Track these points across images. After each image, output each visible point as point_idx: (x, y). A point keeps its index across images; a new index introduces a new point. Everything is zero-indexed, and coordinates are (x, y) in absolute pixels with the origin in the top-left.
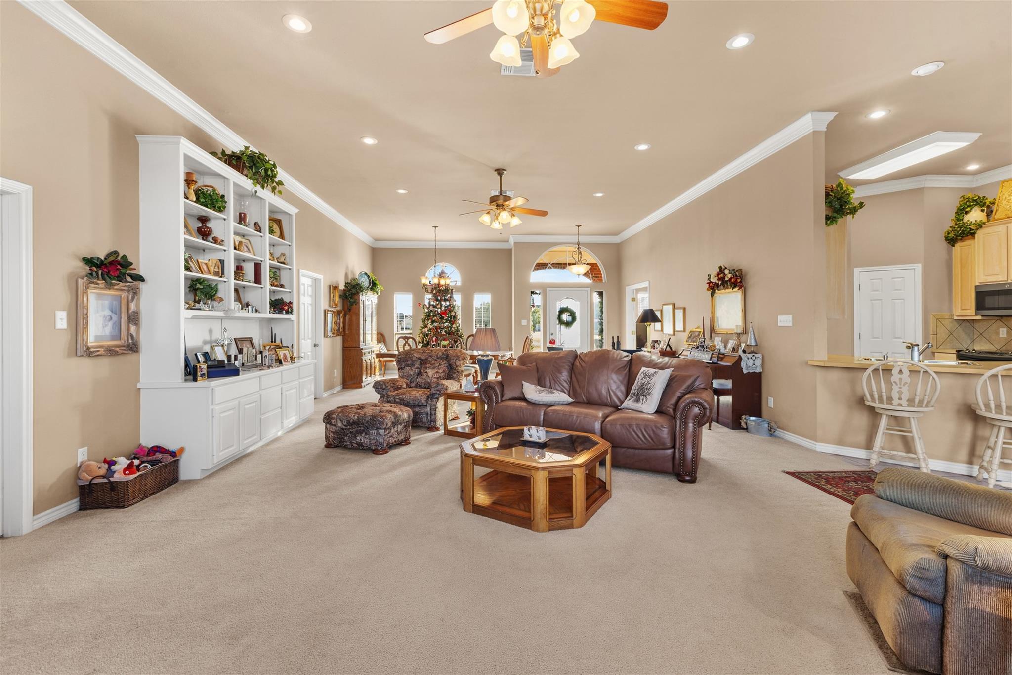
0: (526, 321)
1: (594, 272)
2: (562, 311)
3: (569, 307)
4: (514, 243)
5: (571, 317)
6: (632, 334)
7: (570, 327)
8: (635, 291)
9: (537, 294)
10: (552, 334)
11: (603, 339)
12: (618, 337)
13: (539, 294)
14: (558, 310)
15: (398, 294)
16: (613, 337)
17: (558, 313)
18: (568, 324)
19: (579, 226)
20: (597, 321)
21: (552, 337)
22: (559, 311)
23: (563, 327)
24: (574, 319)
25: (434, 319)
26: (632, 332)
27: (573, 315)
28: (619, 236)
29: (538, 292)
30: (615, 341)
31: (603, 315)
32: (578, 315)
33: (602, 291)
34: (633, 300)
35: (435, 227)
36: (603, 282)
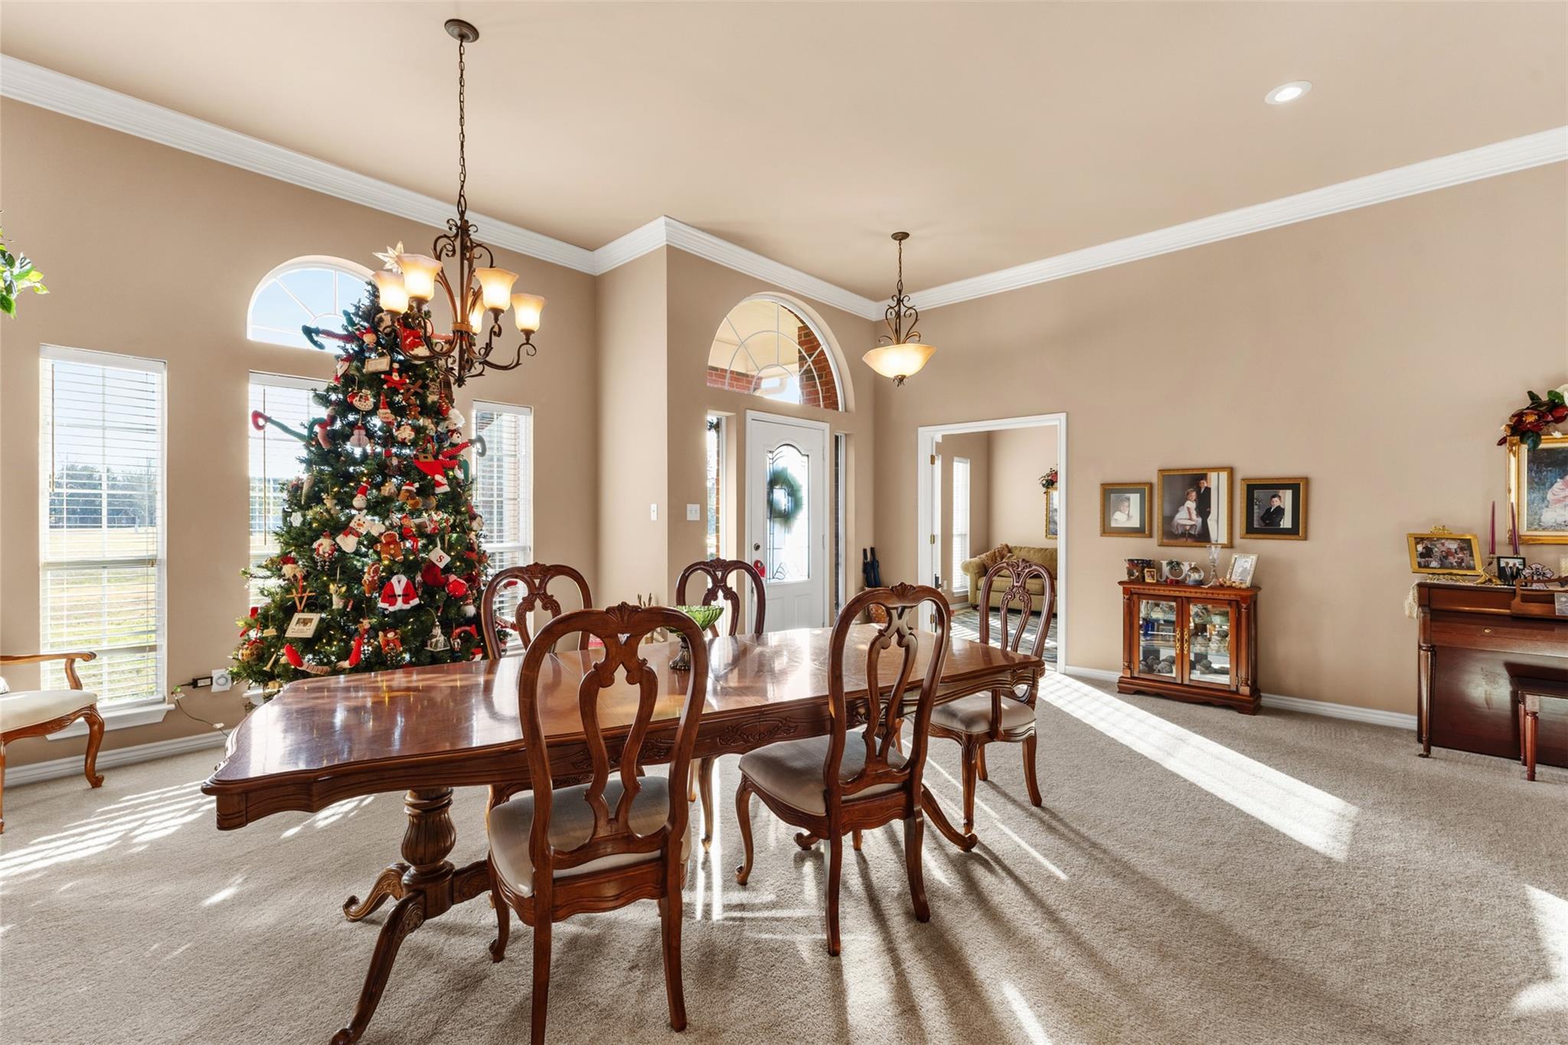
0: (697, 507)
2: (776, 481)
3: (788, 472)
4: (669, 247)
5: (791, 498)
7: (791, 526)
10: (756, 547)
12: (872, 549)
14: (767, 477)
16: (865, 551)
17: (768, 486)
18: (786, 518)
19: (901, 237)
21: (756, 556)
22: (770, 483)
23: (777, 525)
24: (797, 504)
26: (932, 536)
27: (794, 491)
32: (804, 494)
33: (846, 435)
34: (933, 459)
35: (464, 31)
36: (840, 410)
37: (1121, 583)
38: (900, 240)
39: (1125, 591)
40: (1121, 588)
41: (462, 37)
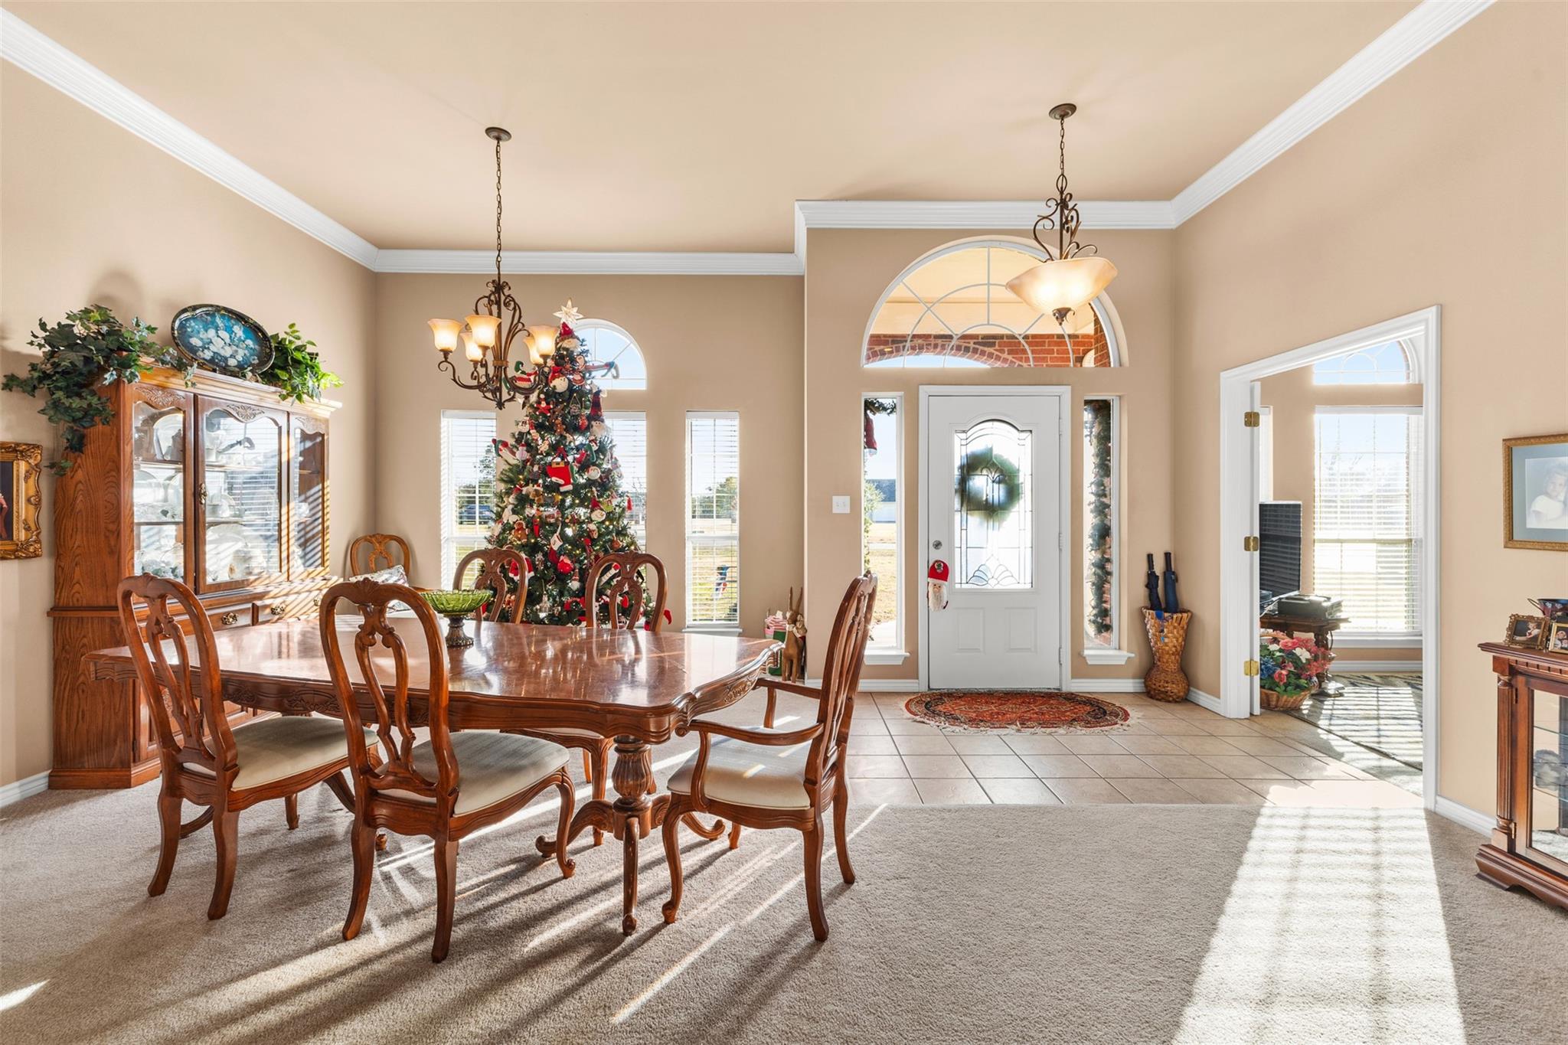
0: (847, 499)
1: (1044, 359)
2: (973, 465)
3: (995, 452)
4: (809, 230)
5: (1002, 486)
6: (1247, 548)
7: (1001, 521)
8: (1258, 386)
9: (885, 409)
10: (938, 545)
11: (1109, 560)
12: (1167, 556)
13: (893, 409)
14: (957, 463)
15: (453, 417)
16: (1150, 557)
17: (957, 473)
18: (991, 510)
19: (1065, 111)
20: (1089, 497)
21: (936, 555)
22: (962, 467)
23: (975, 520)
24: (1013, 493)
25: (525, 490)
26: (1247, 540)
27: (1007, 478)
28: (1178, 198)
29: (887, 402)
30: (1159, 568)
31: (1113, 482)
32: (1025, 480)
33: (1120, 397)
34: (1252, 419)
35: (498, 134)
36: (1112, 365)
37: (1485, 647)
38: (1062, 117)
39: (1498, 665)
40: (1489, 656)
41: (498, 139)
